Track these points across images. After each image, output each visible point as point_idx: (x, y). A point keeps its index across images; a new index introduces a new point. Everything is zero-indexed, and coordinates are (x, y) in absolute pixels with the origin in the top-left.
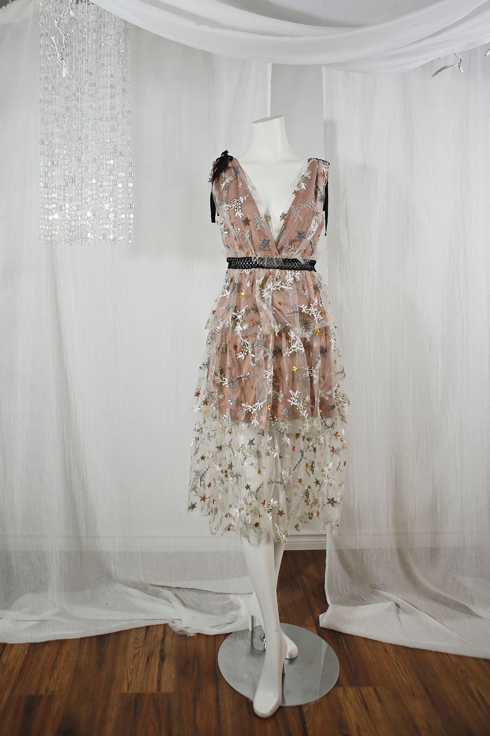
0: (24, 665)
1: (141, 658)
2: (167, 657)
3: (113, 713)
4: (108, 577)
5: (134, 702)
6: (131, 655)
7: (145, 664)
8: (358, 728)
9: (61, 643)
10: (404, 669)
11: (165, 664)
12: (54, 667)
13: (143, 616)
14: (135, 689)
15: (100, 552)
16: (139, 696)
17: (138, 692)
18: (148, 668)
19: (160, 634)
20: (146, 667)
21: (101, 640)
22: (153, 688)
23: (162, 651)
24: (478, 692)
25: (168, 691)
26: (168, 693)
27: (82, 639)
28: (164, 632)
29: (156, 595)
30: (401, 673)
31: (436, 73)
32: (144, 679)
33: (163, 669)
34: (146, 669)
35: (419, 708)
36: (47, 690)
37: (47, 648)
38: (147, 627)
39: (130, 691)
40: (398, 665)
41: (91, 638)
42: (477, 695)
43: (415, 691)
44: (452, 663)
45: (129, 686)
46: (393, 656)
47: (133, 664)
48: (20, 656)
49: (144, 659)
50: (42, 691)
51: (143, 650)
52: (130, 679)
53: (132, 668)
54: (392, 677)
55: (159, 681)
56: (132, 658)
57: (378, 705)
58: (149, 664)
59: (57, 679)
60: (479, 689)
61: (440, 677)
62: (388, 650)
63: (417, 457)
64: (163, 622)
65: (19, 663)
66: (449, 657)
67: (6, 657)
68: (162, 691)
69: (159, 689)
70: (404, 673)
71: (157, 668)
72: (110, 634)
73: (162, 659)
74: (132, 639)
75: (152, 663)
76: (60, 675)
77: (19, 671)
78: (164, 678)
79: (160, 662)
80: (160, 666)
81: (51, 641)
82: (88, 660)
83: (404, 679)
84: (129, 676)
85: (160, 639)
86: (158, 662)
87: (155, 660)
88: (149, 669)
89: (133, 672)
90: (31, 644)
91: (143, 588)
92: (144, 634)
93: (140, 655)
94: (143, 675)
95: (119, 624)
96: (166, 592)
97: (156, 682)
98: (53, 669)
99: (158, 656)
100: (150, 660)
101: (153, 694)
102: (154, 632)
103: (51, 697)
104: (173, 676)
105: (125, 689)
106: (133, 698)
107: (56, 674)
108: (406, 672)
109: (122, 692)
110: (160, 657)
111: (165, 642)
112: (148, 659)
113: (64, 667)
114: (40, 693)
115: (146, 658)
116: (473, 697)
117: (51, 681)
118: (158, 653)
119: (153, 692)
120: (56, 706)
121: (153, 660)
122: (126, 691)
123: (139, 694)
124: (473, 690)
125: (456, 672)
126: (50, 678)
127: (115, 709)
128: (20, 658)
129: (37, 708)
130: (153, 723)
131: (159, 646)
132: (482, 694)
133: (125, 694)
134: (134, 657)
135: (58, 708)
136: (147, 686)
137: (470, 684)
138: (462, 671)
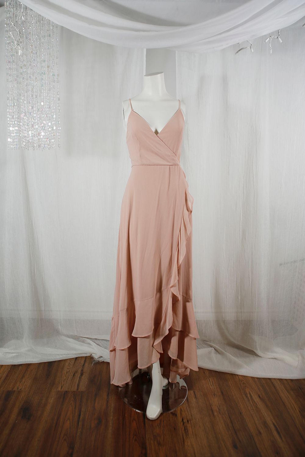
0: (7, 376)
2: (85, 374)
3: (51, 400)
4: (57, 333)
5: (64, 395)
6: (65, 372)
7: (72, 376)
8: (181, 410)
9: (28, 365)
10: (212, 382)
11: (83, 377)
13: (74, 352)
14: (65, 389)
15: (53, 319)
16: (66, 392)
19: (83, 362)
20: (72, 378)
21: (50, 364)
22: (74, 389)
23: (82, 370)
24: (250, 394)
25: (82, 390)
26: (82, 391)
27: (40, 364)
28: (85, 361)
29: (83, 342)
31: (238, 52)
32: (70, 384)
33: (81, 379)
34: (72, 380)
35: (216, 402)
36: (18, 388)
37: (20, 367)
38: (76, 358)
39: (62, 390)
41: (45, 363)
42: (249, 395)
43: (215, 393)
44: (239, 379)
45: (62, 388)
46: (208, 376)
48: (6, 371)
50: (15, 389)
51: (72, 370)
52: (63, 384)
53: (65, 378)
54: (205, 386)
55: (78, 385)
57: (194, 400)
58: (74, 377)
59: (24, 383)
60: (251, 392)
61: (231, 386)
62: (205, 372)
63: (228, 270)
64: (85, 355)
65: (5, 375)
66: (238, 377)
68: (79, 390)
69: (78, 389)
70: (212, 384)
71: (78, 379)
72: (55, 361)
73: (82, 374)
74: (67, 364)
75: (76, 377)
76: (26, 381)
77: (4, 378)
78: (81, 384)
80: (80, 378)
81: (23, 364)
82: (41, 374)
83: (211, 387)
84: (63, 382)
85: (82, 364)
86: (79, 376)
87: (78, 375)
88: (74, 379)
89: (65, 380)
90: (12, 365)
91: (76, 338)
92: (74, 362)
93: (70, 373)
94: (70, 382)
95: (61, 357)
96: (89, 341)
98: (22, 378)
101: (74, 391)
102: (79, 361)
103: (20, 392)
104: (87, 383)
105: (59, 389)
106: (63, 393)
107: (23, 380)
108: (213, 384)
110: (81, 374)
111: (85, 366)
112: (74, 374)
113: (28, 377)
114: (14, 390)
115: (73, 374)
116: (246, 396)
117: (21, 384)
118: (80, 371)
119: (74, 390)
120: (22, 396)
121: (76, 375)
122: (60, 390)
123: (66, 391)
124: (247, 393)
125: (240, 384)
126: (20, 382)
127: (53, 399)
128: (6, 372)
129: (12, 397)
130: (72, 406)
131: (81, 368)
132: (252, 395)
133: (59, 391)
134: (67, 373)
135: (22, 397)
136: (71, 388)
137: (246, 390)
138: (244, 383)
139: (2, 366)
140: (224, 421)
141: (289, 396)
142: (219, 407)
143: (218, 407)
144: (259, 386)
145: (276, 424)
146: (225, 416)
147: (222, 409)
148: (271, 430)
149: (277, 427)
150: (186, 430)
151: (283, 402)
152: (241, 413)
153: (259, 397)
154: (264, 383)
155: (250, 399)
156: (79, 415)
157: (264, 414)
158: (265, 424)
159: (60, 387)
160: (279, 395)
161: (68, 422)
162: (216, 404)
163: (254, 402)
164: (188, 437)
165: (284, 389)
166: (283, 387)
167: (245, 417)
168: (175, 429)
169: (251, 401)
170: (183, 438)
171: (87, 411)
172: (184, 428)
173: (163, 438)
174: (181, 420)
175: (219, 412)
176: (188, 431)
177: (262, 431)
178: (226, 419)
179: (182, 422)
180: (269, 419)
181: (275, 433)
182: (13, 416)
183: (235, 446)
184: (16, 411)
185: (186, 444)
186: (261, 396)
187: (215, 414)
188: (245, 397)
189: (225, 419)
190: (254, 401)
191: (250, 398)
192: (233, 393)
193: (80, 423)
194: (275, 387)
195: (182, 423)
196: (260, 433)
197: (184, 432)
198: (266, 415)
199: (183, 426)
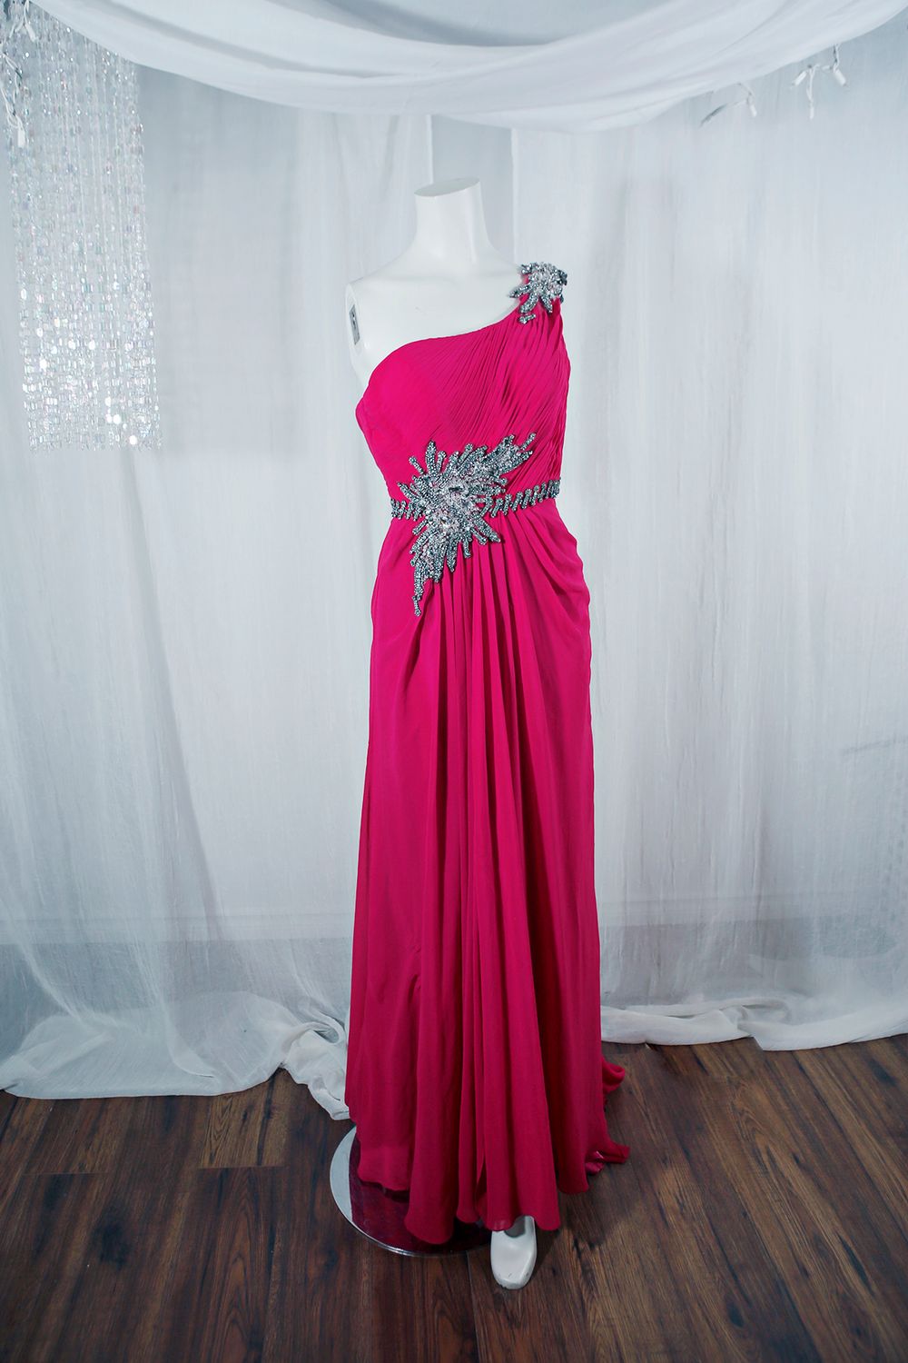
0: (46, 1130)
1: (234, 1112)
2: (276, 1111)
3: (184, 1201)
5: (218, 1185)
6: (219, 1109)
7: (240, 1122)
8: (570, 1212)
10: (656, 1120)
11: (272, 1123)
12: (95, 1130)
14: (222, 1161)
16: (226, 1173)
17: (225, 1167)
18: (244, 1129)
20: (241, 1129)
22: (249, 1160)
23: (269, 1102)
24: (769, 1153)
25: (273, 1164)
26: (273, 1168)
30: (649, 1128)
31: (708, 118)
32: (236, 1145)
33: (268, 1130)
34: (240, 1132)
35: (671, 1183)
36: (82, 1167)
39: (214, 1166)
40: (647, 1115)
42: (765, 1157)
43: (667, 1155)
44: (734, 1109)
45: (211, 1160)
46: (641, 1101)
47: (221, 1124)
48: (40, 1115)
49: (239, 1116)
50: (74, 1169)
51: (237, 1102)
52: (214, 1147)
53: (219, 1130)
54: (634, 1135)
55: (260, 1150)
56: (220, 1114)
58: (246, 1123)
59: (99, 1150)
60: (771, 1148)
61: (711, 1130)
62: (633, 1092)
65: (40, 1127)
67: (18, 1117)
68: (265, 1163)
69: (259, 1161)
70: (655, 1128)
71: (258, 1129)
73: (268, 1115)
75: (251, 1122)
76: (104, 1142)
77: (39, 1137)
78: (269, 1145)
79: (264, 1119)
80: (264, 1126)
82: (148, 1118)
83: (653, 1138)
84: (213, 1141)
86: (260, 1119)
87: (257, 1116)
88: (246, 1130)
89: (220, 1136)
93: (232, 1109)
94: (235, 1140)
97: (256, 1149)
98: (92, 1134)
99: (262, 1110)
100: (248, 1117)
101: (250, 1168)
103: (88, 1179)
104: (284, 1140)
105: (205, 1162)
106: (218, 1175)
107: (96, 1141)
108: (658, 1128)
109: (201, 1167)
110: (265, 1112)
111: (275, 1087)
112: (245, 1116)
113: (110, 1131)
114: (70, 1172)
115: (242, 1113)
116: (759, 1162)
117: (89, 1152)
118: (262, 1106)
119: (250, 1166)
120: (96, 1191)
121: (252, 1117)
122: (206, 1166)
123: (227, 1169)
124: (761, 1151)
125: (738, 1122)
126: (87, 1149)
127: (188, 1194)
128: (41, 1120)
129: (65, 1195)
130: (246, 1214)
131: (265, 1094)
132: (774, 1154)
133: (204, 1170)
134: (223, 1112)
135: (98, 1193)
136: (240, 1157)
137: (757, 1140)
138: (748, 1120)
139: (28, 1100)
140: (697, 1241)
141: (883, 1154)
142: (679, 1198)
143: (676, 1197)
144: (795, 1128)
145: (850, 1244)
146: (700, 1226)
147: (690, 1204)
148: (836, 1261)
149: (854, 1251)
150: (590, 1275)
151: (867, 1174)
152: (745, 1214)
153: (796, 1159)
154: (808, 1115)
155: (770, 1170)
156: (271, 1244)
157: (813, 1213)
158: (818, 1244)
159: (207, 1160)
160: (854, 1153)
161: (240, 1264)
162: (671, 1190)
163: (783, 1176)
164: (595, 1295)
165: (867, 1132)
166: (864, 1126)
167: (758, 1226)
168: (554, 1271)
169: (772, 1174)
170: (582, 1298)
171: (294, 1228)
172: (583, 1268)
173: (523, 1304)
174: (572, 1244)
175: (682, 1214)
176: (593, 1277)
177: (810, 1268)
178: (704, 1237)
179: (575, 1249)
180: (829, 1227)
181: (850, 1272)
182: (76, 1256)
183: (734, 1317)
184: (81, 1238)
185: (590, 1315)
186: (801, 1158)
187: (671, 1218)
188: (753, 1164)
189: (701, 1235)
190: (781, 1173)
191: (767, 1164)
192: (718, 1152)
193: (274, 1267)
194: (841, 1130)
195: (575, 1252)
196: (805, 1272)
197: (581, 1281)
198: (820, 1217)
199: (579, 1262)
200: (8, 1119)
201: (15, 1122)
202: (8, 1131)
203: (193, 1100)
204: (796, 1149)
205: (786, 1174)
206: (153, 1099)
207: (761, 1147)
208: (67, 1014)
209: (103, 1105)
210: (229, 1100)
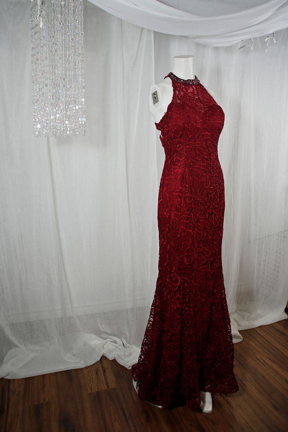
0: (25, 389)
1: (92, 372)
2: (107, 370)
3: (87, 405)
5: (97, 397)
6: (86, 372)
7: (96, 375)
11: (107, 374)
14: (95, 389)
16: (98, 393)
17: (97, 391)
18: (98, 377)
22: (104, 387)
23: (103, 367)
24: (261, 358)
25: (113, 387)
31: (240, 49)
32: (99, 383)
33: (107, 377)
34: (97, 378)
35: (239, 371)
36: (44, 400)
39: (93, 391)
42: (262, 360)
45: (91, 389)
47: (89, 377)
48: (21, 384)
50: (42, 401)
51: (92, 369)
52: (90, 385)
53: (89, 379)
55: (107, 383)
56: (88, 373)
58: (98, 375)
59: (48, 392)
60: (262, 357)
65: (22, 389)
67: (12, 386)
68: (110, 387)
69: (108, 387)
71: (103, 377)
73: (104, 371)
76: (49, 390)
77: (23, 392)
78: (109, 381)
80: (105, 375)
82: (62, 379)
84: (89, 383)
86: (102, 373)
87: (101, 372)
89: (91, 381)
94: (97, 381)
97: (105, 384)
98: (43, 388)
99: (102, 370)
100: (98, 373)
101: (106, 390)
103: (48, 404)
104: (114, 379)
106: (96, 394)
107: (46, 390)
109: (88, 393)
110: (103, 370)
111: (103, 362)
112: (96, 373)
113: (50, 386)
114: (41, 403)
115: (95, 372)
118: (101, 368)
122: (90, 391)
123: (98, 392)
125: (249, 351)
126: (44, 393)
127: (88, 402)
128: (22, 386)
129: (42, 411)
130: (112, 405)
131: (100, 364)
132: (264, 359)
134: (88, 372)
135: (54, 408)
136: (101, 387)
137: (257, 356)
138: (252, 350)
139: (14, 380)
144: (265, 351)
146: (253, 383)
147: (248, 377)
152: (264, 377)
154: (267, 346)
155: (264, 363)
156: (125, 414)
159: (89, 389)
161: (117, 423)
162: (240, 374)
164: (234, 410)
167: (269, 380)
168: (219, 405)
169: (266, 365)
171: (130, 407)
175: (247, 381)
183: (276, 408)
185: (235, 416)
186: (271, 359)
187: (244, 383)
188: (259, 363)
189: (255, 385)
191: (263, 362)
192: (248, 361)
193: (129, 421)
194: (277, 349)
195: (222, 398)
197: (228, 406)
198: (284, 374)
199: (225, 400)
200: (9, 387)
201: (12, 388)
202: (10, 392)
203: (76, 370)
204: (269, 357)
205: (269, 364)
206: (61, 372)
207: (259, 358)
208: (19, 347)
209: (43, 376)
210: (89, 369)
